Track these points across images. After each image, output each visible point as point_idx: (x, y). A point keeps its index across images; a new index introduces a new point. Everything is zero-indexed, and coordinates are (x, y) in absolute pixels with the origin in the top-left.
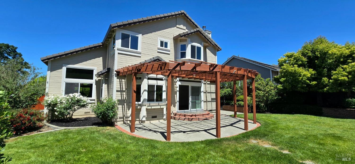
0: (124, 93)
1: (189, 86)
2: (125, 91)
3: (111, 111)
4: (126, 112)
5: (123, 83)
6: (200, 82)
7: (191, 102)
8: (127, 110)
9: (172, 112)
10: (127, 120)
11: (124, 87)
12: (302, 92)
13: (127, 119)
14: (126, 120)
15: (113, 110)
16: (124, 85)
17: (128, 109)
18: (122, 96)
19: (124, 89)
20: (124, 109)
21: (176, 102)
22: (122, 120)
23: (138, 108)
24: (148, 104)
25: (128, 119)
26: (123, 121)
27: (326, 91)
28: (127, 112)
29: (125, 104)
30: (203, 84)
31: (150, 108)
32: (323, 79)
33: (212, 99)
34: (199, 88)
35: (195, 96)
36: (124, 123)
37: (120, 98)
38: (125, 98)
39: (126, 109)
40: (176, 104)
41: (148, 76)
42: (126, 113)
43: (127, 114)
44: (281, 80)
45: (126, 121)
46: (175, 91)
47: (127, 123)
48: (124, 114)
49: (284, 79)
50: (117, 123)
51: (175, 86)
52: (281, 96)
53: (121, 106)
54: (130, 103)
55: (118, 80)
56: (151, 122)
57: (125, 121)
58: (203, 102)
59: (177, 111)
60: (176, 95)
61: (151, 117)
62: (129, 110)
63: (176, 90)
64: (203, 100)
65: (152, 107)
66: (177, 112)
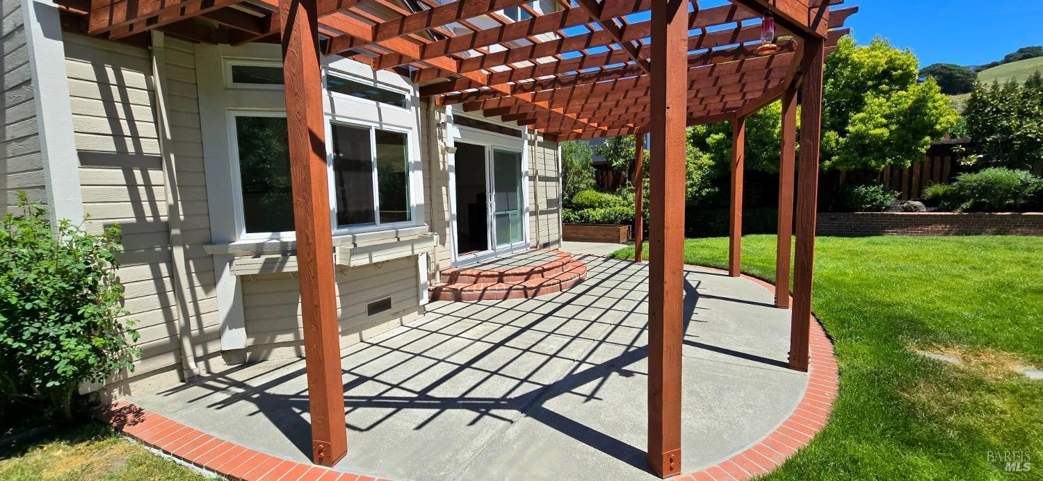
0: (157, 176)
1: (483, 147)
2: (160, 159)
3: (61, 321)
4: (190, 307)
5: (139, 98)
6: (517, 134)
7: (498, 216)
8: (199, 291)
9: (437, 267)
10: (206, 357)
11: (146, 128)
12: (771, 173)
13: (205, 350)
14: (200, 352)
15: (88, 310)
16: (143, 114)
17: (203, 286)
18: (143, 195)
19: (151, 147)
20: (168, 287)
21: (448, 223)
22: (170, 360)
23: (285, 270)
24: (344, 241)
25: (213, 347)
26: (180, 366)
27: (829, 168)
28: (195, 301)
29: (179, 253)
30: (526, 142)
31: (361, 260)
32: (826, 135)
33: (550, 202)
34: (516, 158)
35: (505, 193)
36: (190, 380)
37: (126, 214)
38: (173, 209)
39: (192, 288)
40: (447, 229)
41: (331, 65)
42: (191, 311)
43: (198, 315)
44: (709, 140)
45: (201, 364)
46: (441, 167)
47: (209, 372)
48: (179, 322)
49: (717, 137)
50: (127, 392)
51: (439, 142)
52: (719, 187)
53: (145, 270)
54: (210, 243)
55: (86, 69)
56: (367, 334)
57: (192, 365)
58: (528, 214)
59: (453, 260)
60: (444, 189)
61: (364, 308)
62: (210, 284)
63: (444, 162)
64: (528, 206)
65: (374, 255)
66: (453, 263)
